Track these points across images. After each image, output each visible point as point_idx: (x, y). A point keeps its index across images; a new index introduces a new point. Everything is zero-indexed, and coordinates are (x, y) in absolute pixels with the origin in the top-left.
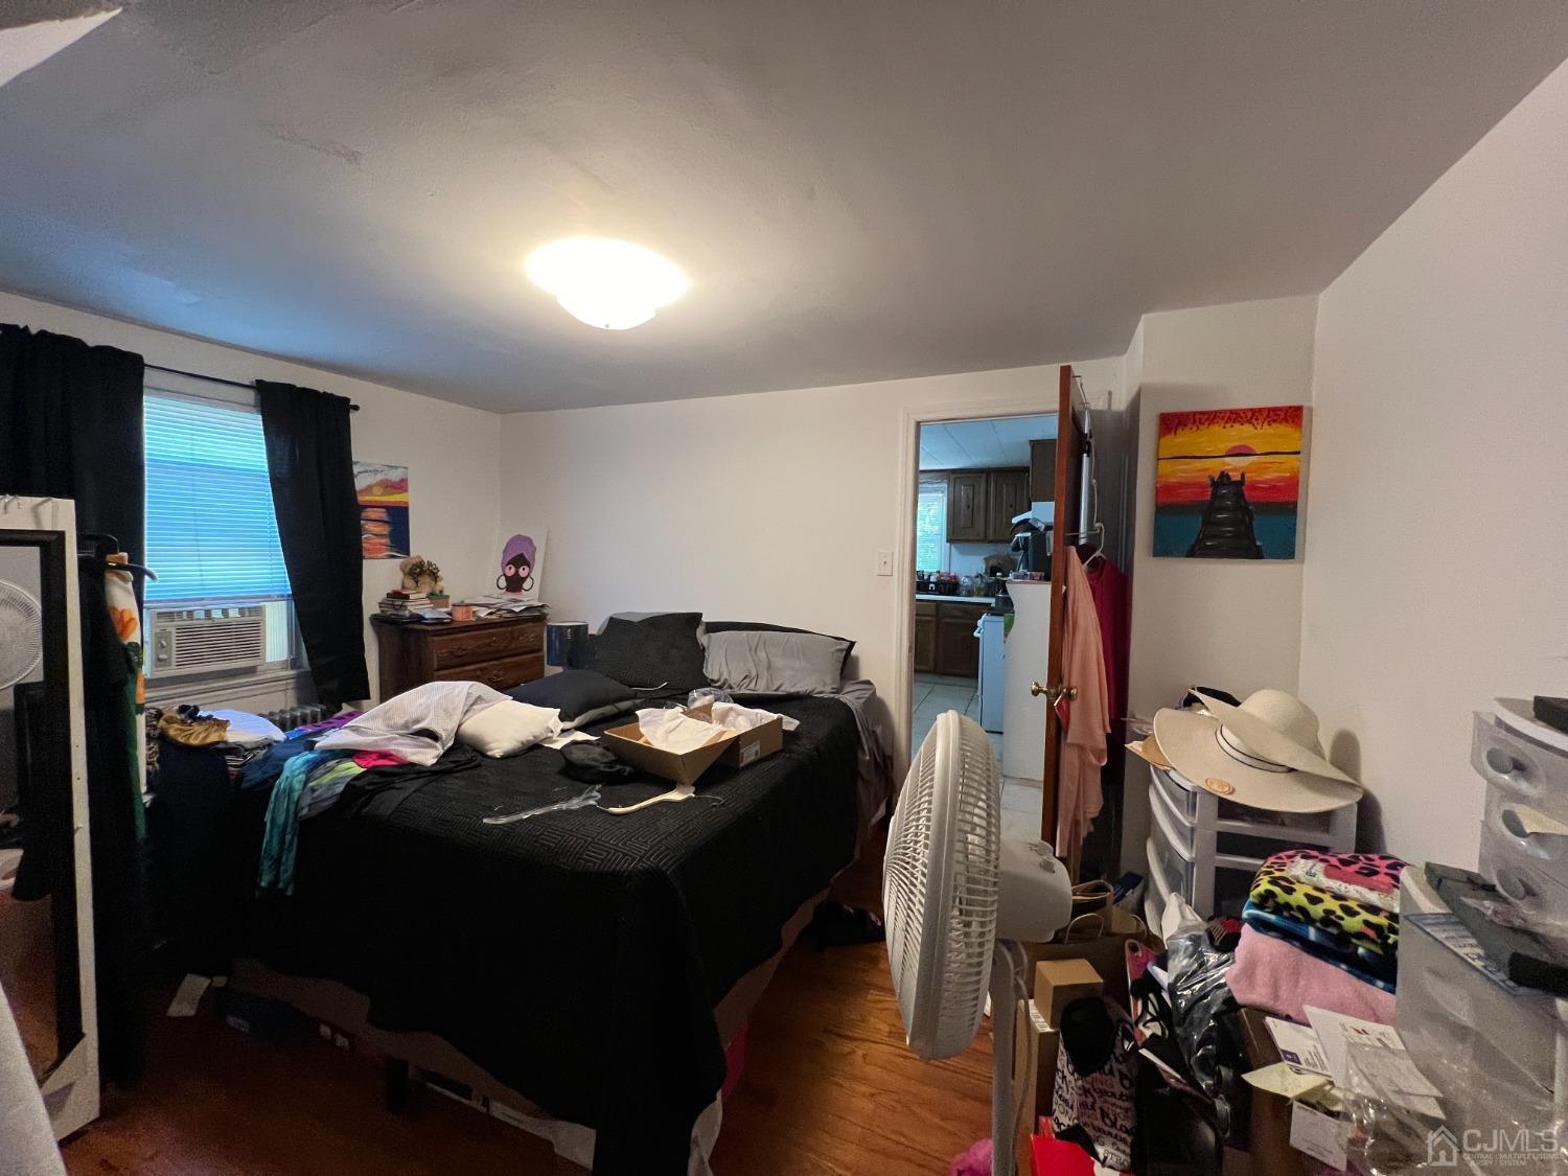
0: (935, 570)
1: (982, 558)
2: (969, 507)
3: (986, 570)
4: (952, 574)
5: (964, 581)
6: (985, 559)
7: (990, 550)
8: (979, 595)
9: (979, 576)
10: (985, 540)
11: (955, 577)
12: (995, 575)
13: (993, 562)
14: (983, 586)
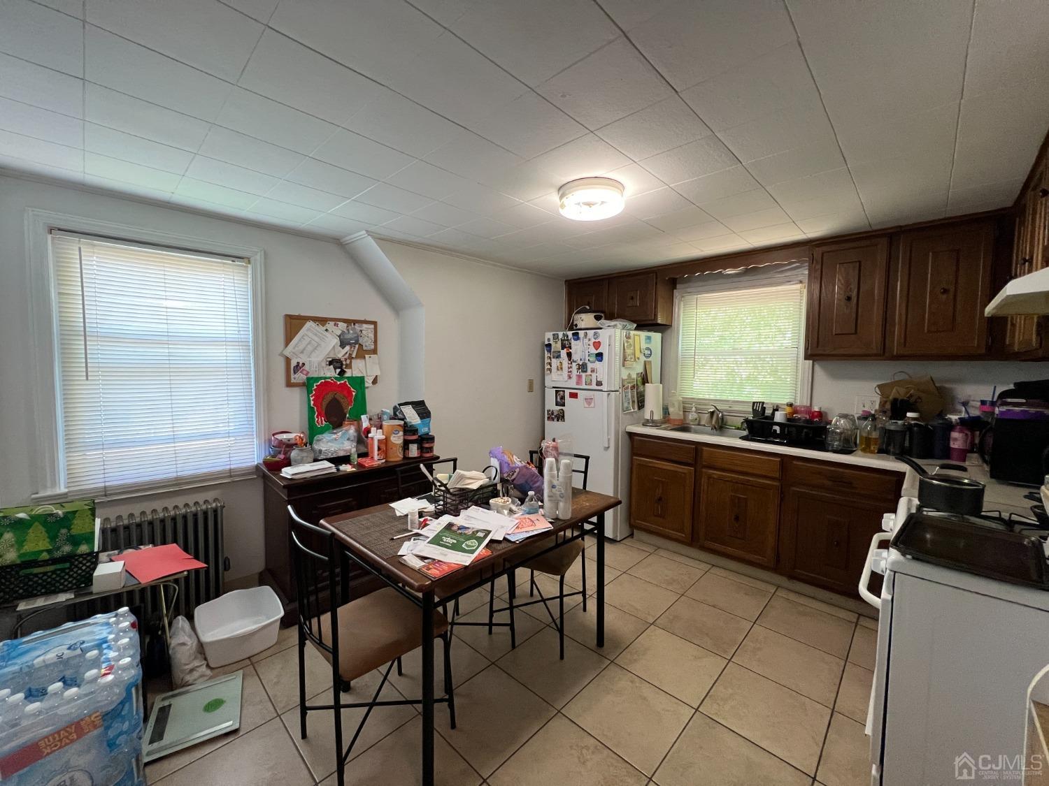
0: (785, 401)
1: (875, 384)
2: (849, 299)
3: (882, 404)
4: (816, 409)
5: (838, 424)
6: (879, 386)
7: (890, 372)
8: (867, 450)
9: (866, 416)
10: (884, 354)
11: (820, 414)
12: (903, 417)
13: (898, 393)
14: (875, 435)
